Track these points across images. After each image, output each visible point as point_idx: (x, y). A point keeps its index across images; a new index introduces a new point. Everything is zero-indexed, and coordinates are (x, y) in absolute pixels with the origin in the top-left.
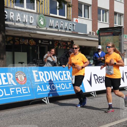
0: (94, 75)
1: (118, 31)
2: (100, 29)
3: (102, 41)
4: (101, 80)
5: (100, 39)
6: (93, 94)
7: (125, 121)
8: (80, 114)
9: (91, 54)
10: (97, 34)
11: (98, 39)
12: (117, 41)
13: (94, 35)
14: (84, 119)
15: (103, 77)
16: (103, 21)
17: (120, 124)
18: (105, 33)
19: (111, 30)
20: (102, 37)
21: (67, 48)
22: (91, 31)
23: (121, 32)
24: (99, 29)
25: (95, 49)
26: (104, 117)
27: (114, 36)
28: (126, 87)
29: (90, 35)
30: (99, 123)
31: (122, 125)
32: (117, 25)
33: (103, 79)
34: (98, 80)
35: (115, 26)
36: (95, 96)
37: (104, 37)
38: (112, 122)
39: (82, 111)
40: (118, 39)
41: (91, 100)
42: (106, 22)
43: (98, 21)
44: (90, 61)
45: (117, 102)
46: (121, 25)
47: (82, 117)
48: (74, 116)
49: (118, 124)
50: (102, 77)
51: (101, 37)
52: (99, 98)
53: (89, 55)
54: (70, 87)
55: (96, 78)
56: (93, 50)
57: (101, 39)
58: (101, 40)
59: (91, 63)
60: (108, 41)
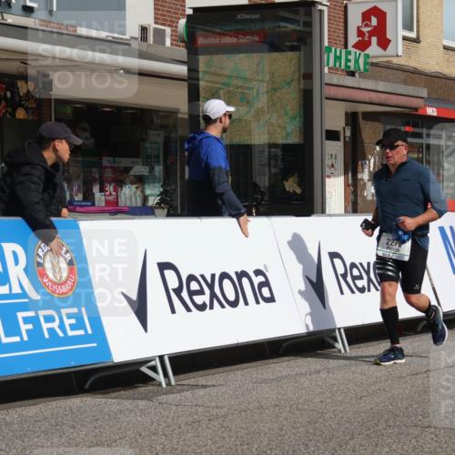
0: (163, 267)
2: (195, 10)
3: (207, 77)
4: (201, 292)
5: (193, 70)
6: (154, 369)
10: (183, 41)
11: (182, 70)
13: (168, 42)
15: (209, 280)
18: (220, 34)
20: (208, 57)
21: (13, 115)
22: (148, 19)
27: (275, 55)
33: (211, 287)
34: (185, 294)
36: (169, 384)
37: (217, 59)
40: (293, 69)
41: (142, 403)
44: (143, 192)
45: (284, 415)
50: (202, 276)
51: (202, 59)
52: (188, 394)
54: (28, 331)
55: (173, 282)
56: (162, 127)
57: (202, 67)
58: (201, 75)
59: (150, 198)
60: (240, 83)
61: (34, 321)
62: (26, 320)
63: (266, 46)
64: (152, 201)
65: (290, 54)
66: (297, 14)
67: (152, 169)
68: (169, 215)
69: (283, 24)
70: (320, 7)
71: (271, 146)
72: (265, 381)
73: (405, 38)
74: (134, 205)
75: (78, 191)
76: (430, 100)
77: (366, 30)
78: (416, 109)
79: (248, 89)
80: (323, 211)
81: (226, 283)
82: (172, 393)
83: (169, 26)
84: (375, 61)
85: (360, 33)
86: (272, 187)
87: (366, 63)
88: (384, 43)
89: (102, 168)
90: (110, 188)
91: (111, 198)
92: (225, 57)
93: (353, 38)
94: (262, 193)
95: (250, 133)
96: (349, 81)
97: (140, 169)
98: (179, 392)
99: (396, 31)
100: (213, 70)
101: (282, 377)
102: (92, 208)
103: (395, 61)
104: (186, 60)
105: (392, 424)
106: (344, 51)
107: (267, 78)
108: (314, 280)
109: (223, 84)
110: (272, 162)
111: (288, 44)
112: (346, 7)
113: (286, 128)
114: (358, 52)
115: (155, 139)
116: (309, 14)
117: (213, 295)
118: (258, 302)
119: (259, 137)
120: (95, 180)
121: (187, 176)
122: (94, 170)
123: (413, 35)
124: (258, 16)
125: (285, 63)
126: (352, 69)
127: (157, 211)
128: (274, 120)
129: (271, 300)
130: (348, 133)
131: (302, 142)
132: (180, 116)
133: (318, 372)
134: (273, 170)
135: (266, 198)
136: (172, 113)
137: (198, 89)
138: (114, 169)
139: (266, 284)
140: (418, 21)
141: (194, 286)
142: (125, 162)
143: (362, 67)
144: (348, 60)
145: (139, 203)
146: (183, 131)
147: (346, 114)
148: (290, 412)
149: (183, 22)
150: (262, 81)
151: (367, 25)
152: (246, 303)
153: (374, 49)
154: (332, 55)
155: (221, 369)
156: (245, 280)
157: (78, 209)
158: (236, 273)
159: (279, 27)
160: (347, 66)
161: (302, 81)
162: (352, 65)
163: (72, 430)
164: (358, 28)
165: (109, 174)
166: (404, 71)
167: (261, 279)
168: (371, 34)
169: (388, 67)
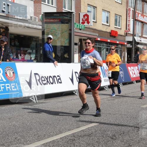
1: (67, 18)
3: (47, 29)
7: (72, 134)
8: (14, 126)
9: (32, 47)
10: (41, 20)
12: (66, 31)
14: (19, 133)
15: (47, 78)
16: (48, 3)
17: (65, 138)
19: (58, 16)
23: (71, 19)
24: (43, 13)
25: (38, 40)
26: (45, 129)
27: (63, 24)
28: (75, 90)
29: (31, 21)
30: (39, 136)
31: (68, 139)
32: (66, 9)
33: (47, 79)
34: (41, 81)
35: (64, 11)
38: (56, 135)
39: (18, 121)
42: (52, 4)
43: (42, 3)
46: (71, 10)
47: (17, 129)
48: (5, 128)
49: (63, 137)
52: (41, 105)
53: (29, 48)
56: (35, 41)
60: (54, 31)
61: (4, 86)
62: (2, 86)
63: (60, 22)
64: (33, 59)
65: (66, 24)
66: (68, 15)
67: (33, 51)
68: (37, 62)
69: (64, 17)
70: (74, 13)
71: (61, 46)
72: (59, 102)
73: (93, 22)
74: (28, 59)
75: (15, 56)
76: (99, 36)
77: (84, 19)
78: (95, 39)
79: (56, 32)
80: (73, 62)
81: (51, 78)
82: (37, 104)
83: (37, 16)
84: (86, 27)
85: (83, 20)
86: (61, 56)
87: (84, 27)
88: (88, 23)
89: (21, 50)
90: (22, 55)
91: (23, 58)
92: (51, 24)
93: (81, 21)
94: (59, 57)
95: (56, 43)
96: (80, 31)
97: (30, 51)
98: (39, 104)
99: (91, 20)
100: (48, 28)
101: (63, 101)
102: (18, 60)
103: (91, 27)
104: (41, 25)
105: (88, 112)
106: (79, 24)
107: (61, 30)
108: (71, 78)
109: (50, 31)
110: (62, 50)
111: (66, 22)
112: (79, 14)
113: (65, 42)
114: (82, 24)
115: (33, 44)
116: (71, 15)
117: (47, 81)
118: (58, 83)
119: (58, 44)
120: (19, 53)
121: (41, 53)
122: (19, 51)
123: (95, 21)
124: (59, 15)
125: (65, 26)
126: (81, 28)
127: (34, 61)
128: (62, 40)
129: (61, 83)
130: (79, 44)
131: (69, 45)
132: (40, 38)
133: (72, 100)
134: (62, 52)
135: (60, 59)
136: (38, 38)
137: (44, 32)
138: (24, 51)
139: (60, 79)
140: (96, 18)
141: (43, 79)
142: (26, 49)
143: (83, 28)
144: (80, 26)
145: (29, 59)
146: (40, 42)
147: (79, 39)
148: (65, 109)
149: (41, 16)
150: (60, 31)
151: (84, 18)
152: (55, 83)
153: (86, 24)
154: (76, 25)
155: (49, 99)
156: (55, 78)
157: (15, 60)
158: (53, 76)
159: (64, 18)
160: (79, 28)
161: (69, 31)
162: (81, 27)
163: (13, 113)
164: (82, 19)
165: (22, 52)
166: (93, 29)
167: (59, 78)
168: (85, 20)
169: (89, 28)
